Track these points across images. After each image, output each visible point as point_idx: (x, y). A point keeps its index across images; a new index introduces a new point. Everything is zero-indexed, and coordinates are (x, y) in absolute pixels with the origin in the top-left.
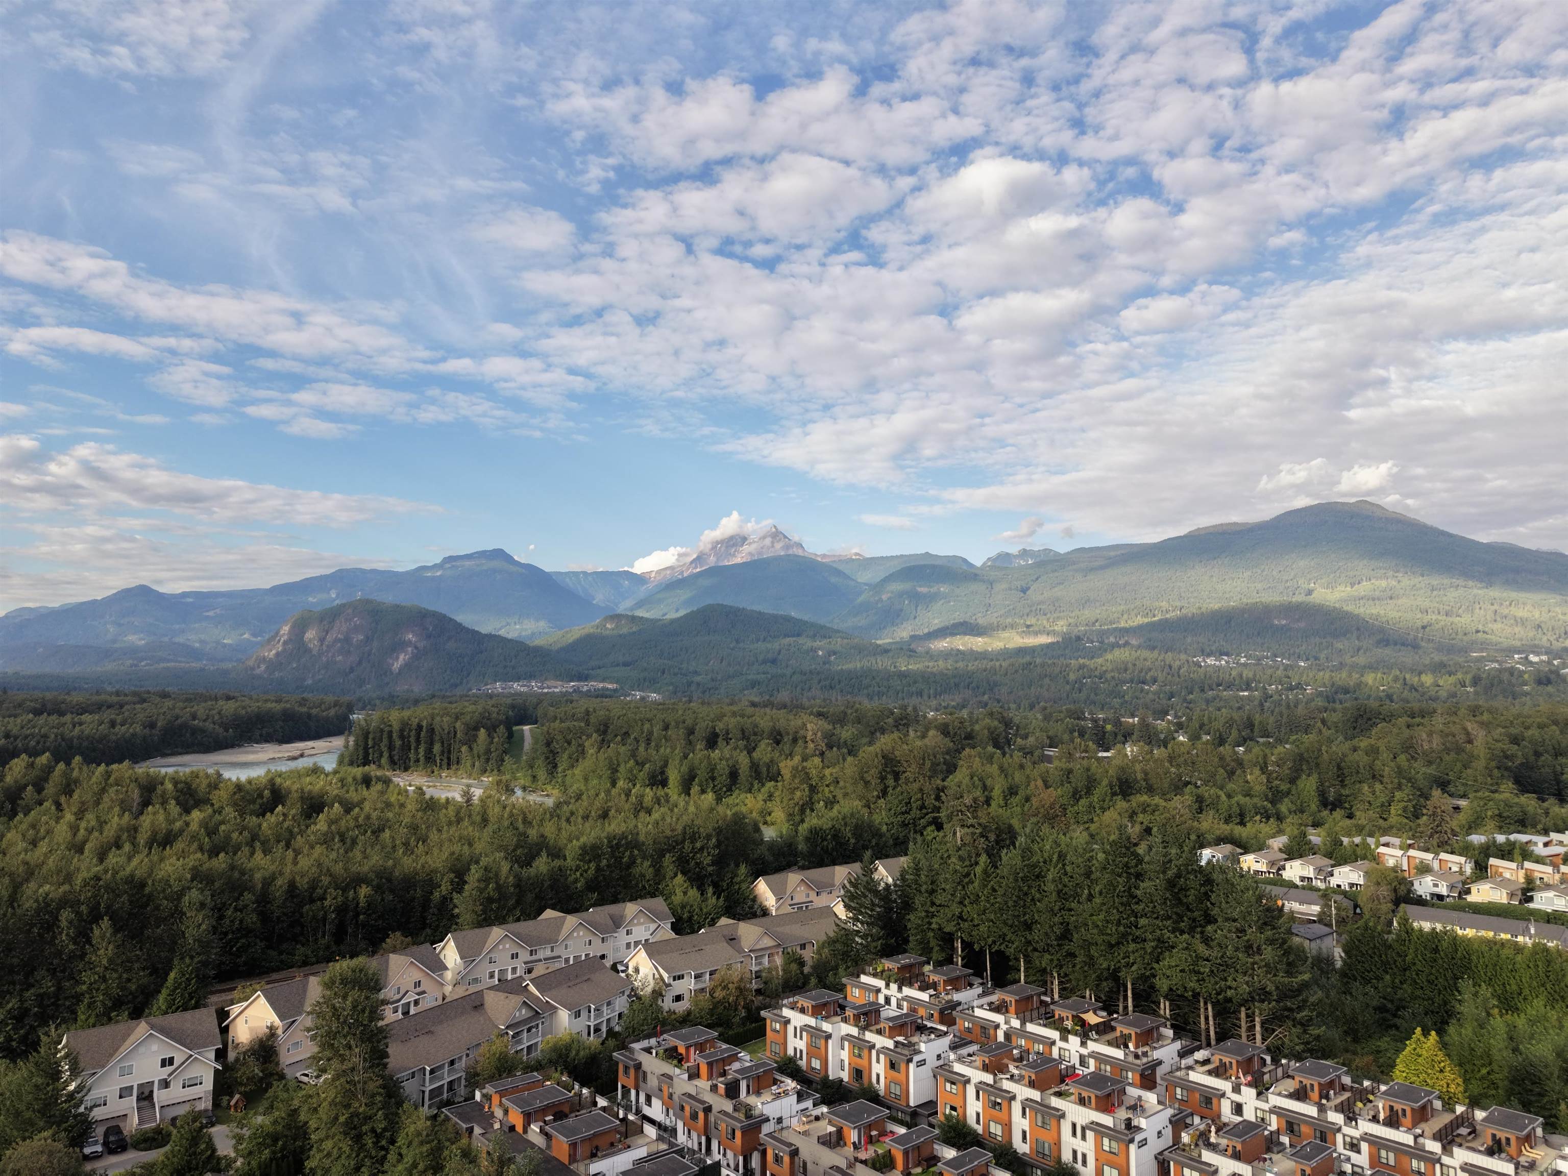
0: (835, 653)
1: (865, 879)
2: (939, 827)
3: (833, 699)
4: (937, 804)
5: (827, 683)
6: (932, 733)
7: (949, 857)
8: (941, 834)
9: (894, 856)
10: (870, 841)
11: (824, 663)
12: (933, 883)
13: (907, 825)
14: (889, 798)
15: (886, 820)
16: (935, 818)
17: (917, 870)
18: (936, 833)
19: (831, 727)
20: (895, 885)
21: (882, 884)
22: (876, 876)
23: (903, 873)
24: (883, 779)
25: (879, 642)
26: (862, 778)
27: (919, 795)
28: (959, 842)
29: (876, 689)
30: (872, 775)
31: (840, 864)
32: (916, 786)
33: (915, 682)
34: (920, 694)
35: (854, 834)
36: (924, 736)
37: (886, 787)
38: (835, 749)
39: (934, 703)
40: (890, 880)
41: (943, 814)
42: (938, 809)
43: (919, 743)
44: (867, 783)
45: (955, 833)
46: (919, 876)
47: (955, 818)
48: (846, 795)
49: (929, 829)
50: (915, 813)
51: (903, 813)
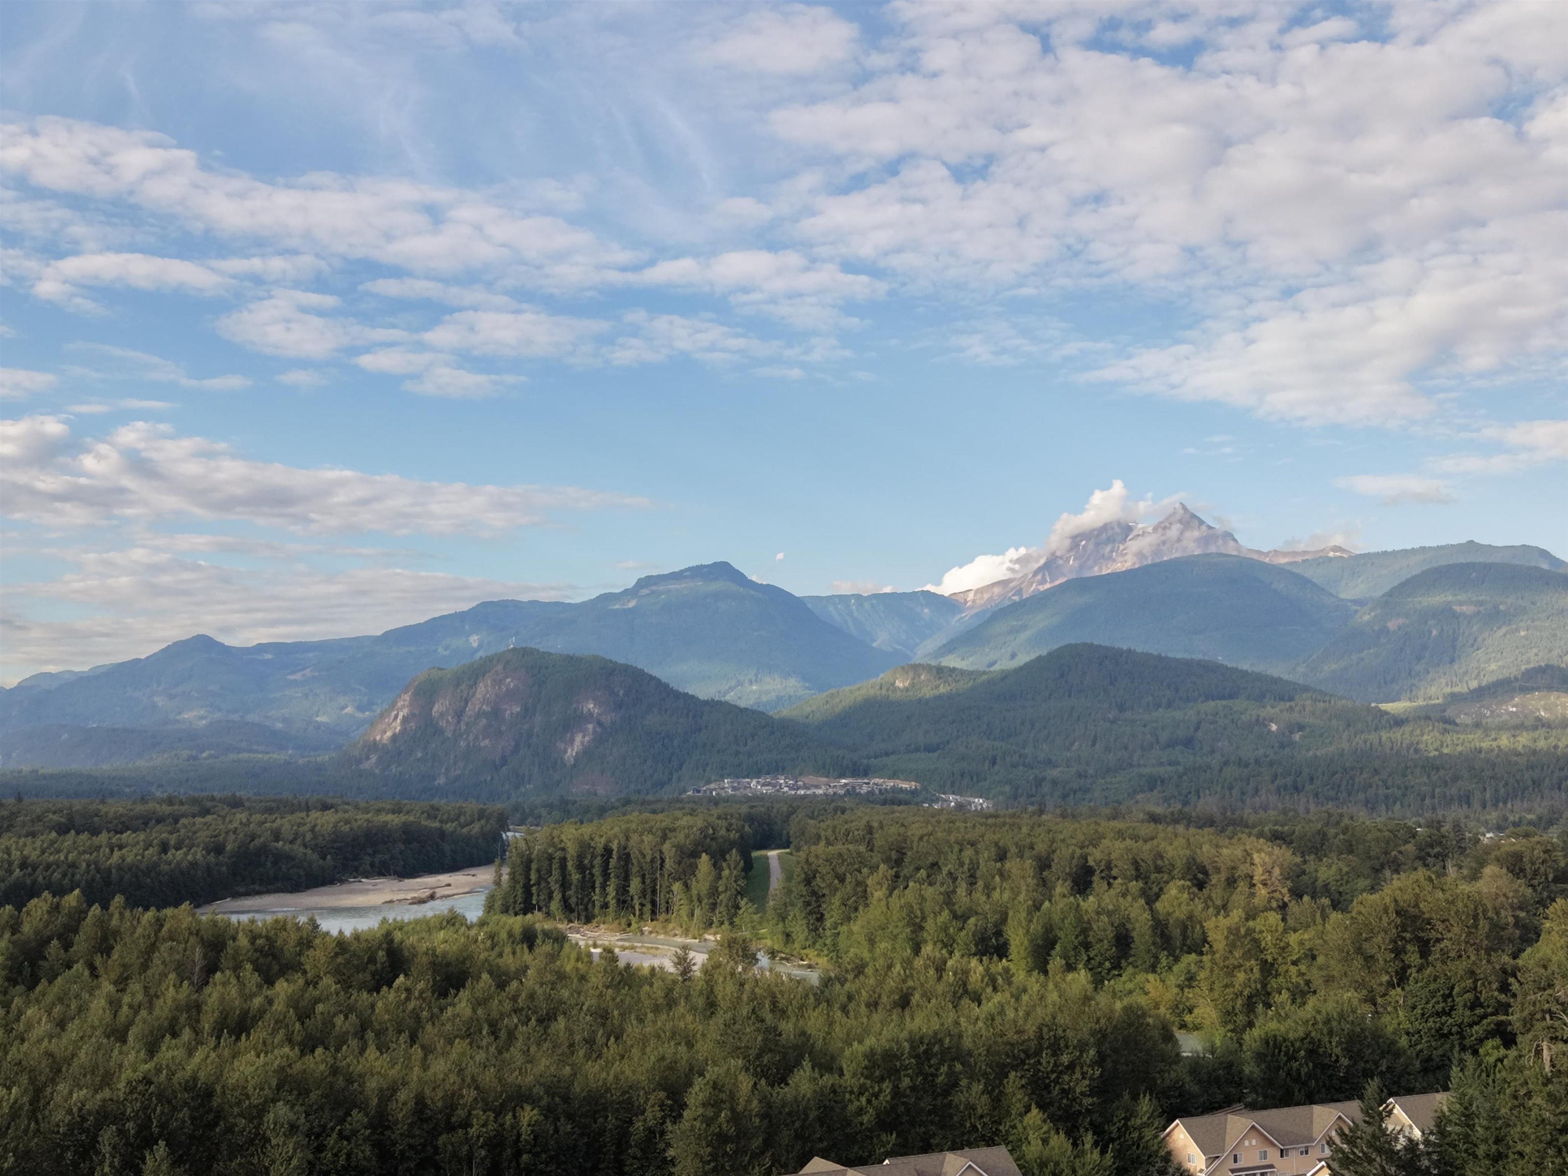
0: (1301, 728)
1: (1369, 1130)
2: (1509, 1040)
3: (1301, 809)
4: (1502, 997)
5: (1289, 780)
6: (1488, 871)
7: (1529, 1095)
8: (1513, 1053)
9: (1424, 1091)
10: (1376, 1063)
11: (1282, 746)
12: (1498, 1141)
13: (1446, 1036)
14: (1411, 986)
15: (1406, 1025)
16: (1499, 1024)
17: (1468, 1117)
18: (1503, 1051)
19: (1298, 860)
20: (1427, 1142)
21: (1402, 1140)
22: (1390, 1126)
23: (1441, 1122)
24: (1398, 952)
25: (1385, 707)
26: (1359, 950)
27: (1469, 983)
28: (1548, 1068)
29: (1382, 791)
30: (1379, 945)
31: (1322, 1101)
32: (1461, 967)
33: (1456, 778)
34: (1466, 799)
35: (1348, 1050)
36: (1475, 876)
37: (1405, 968)
38: (1306, 898)
39: (1493, 816)
40: (1417, 1134)
41: (1515, 1018)
42: (1504, 1008)
43: (1465, 887)
44: (1369, 959)
45: (1539, 1052)
46: (1472, 1127)
47: (1538, 1025)
48: (1329, 980)
49: (1490, 1043)
50: (1462, 1014)
51: (1438, 1014)
